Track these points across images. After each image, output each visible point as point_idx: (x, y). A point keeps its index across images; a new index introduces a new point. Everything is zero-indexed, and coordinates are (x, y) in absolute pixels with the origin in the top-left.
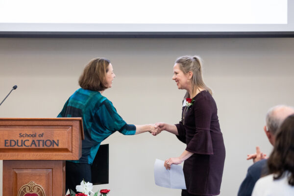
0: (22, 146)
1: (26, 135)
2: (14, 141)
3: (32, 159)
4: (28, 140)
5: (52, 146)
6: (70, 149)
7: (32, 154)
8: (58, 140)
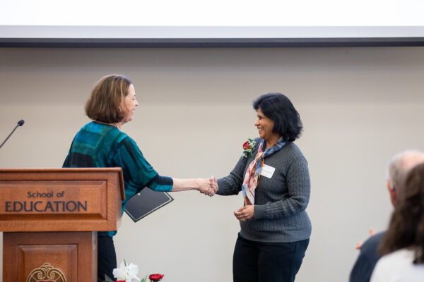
1: (38, 194)
2: (20, 203)
3: (47, 230)
6: (104, 215)
7: (46, 222)
8: (86, 202)
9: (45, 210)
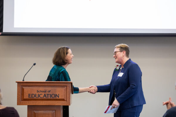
0: (38, 97)
1: (41, 91)
2: (34, 94)
3: (44, 105)
4: (42, 94)
5: (55, 97)
6: (65, 99)
7: (44, 102)
8: (59, 94)
9: (43, 97)
